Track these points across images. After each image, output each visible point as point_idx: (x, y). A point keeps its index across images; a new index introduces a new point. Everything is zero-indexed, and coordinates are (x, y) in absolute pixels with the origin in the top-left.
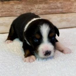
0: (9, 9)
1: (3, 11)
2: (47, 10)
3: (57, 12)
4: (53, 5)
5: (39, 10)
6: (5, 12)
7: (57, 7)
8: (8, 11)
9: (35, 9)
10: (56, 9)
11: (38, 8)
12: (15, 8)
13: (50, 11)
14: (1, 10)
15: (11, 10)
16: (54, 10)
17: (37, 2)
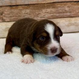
0: (17, 14)
1: (12, 15)
2: (55, 14)
3: (65, 16)
4: (61, 9)
5: (46, 14)
6: (13, 16)
7: (65, 11)
8: (16, 16)
9: (42, 13)
10: (64, 13)
11: (45, 13)
12: (23, 13)
13: (58, 15)
14: (10, 15)
15: (19, 15)
16: (62, 14)
17: (45, 6)
